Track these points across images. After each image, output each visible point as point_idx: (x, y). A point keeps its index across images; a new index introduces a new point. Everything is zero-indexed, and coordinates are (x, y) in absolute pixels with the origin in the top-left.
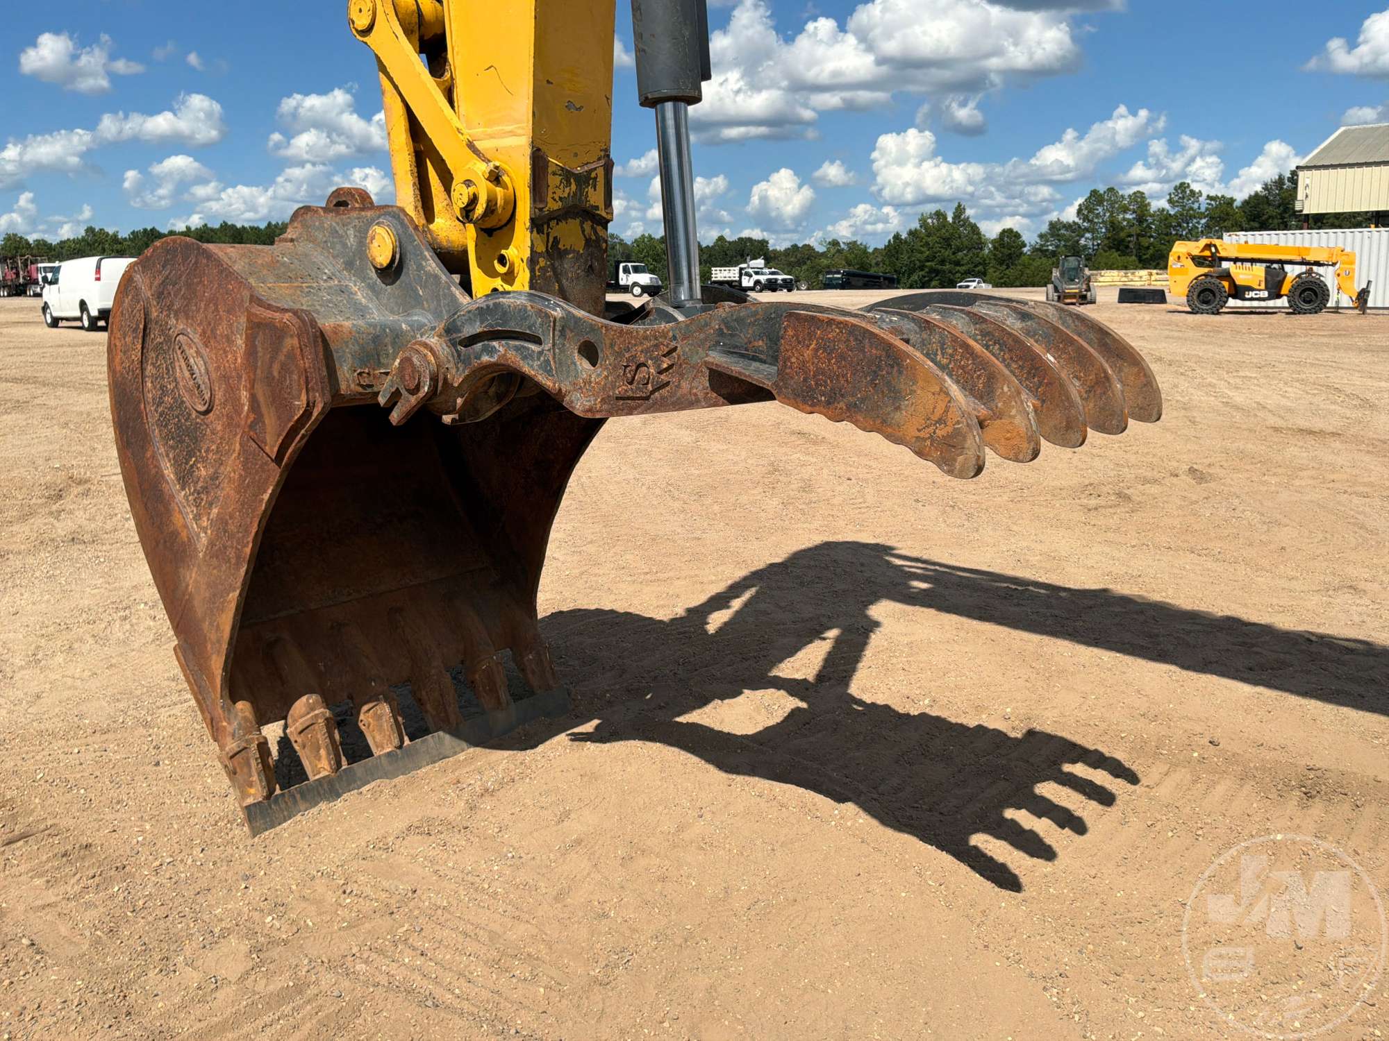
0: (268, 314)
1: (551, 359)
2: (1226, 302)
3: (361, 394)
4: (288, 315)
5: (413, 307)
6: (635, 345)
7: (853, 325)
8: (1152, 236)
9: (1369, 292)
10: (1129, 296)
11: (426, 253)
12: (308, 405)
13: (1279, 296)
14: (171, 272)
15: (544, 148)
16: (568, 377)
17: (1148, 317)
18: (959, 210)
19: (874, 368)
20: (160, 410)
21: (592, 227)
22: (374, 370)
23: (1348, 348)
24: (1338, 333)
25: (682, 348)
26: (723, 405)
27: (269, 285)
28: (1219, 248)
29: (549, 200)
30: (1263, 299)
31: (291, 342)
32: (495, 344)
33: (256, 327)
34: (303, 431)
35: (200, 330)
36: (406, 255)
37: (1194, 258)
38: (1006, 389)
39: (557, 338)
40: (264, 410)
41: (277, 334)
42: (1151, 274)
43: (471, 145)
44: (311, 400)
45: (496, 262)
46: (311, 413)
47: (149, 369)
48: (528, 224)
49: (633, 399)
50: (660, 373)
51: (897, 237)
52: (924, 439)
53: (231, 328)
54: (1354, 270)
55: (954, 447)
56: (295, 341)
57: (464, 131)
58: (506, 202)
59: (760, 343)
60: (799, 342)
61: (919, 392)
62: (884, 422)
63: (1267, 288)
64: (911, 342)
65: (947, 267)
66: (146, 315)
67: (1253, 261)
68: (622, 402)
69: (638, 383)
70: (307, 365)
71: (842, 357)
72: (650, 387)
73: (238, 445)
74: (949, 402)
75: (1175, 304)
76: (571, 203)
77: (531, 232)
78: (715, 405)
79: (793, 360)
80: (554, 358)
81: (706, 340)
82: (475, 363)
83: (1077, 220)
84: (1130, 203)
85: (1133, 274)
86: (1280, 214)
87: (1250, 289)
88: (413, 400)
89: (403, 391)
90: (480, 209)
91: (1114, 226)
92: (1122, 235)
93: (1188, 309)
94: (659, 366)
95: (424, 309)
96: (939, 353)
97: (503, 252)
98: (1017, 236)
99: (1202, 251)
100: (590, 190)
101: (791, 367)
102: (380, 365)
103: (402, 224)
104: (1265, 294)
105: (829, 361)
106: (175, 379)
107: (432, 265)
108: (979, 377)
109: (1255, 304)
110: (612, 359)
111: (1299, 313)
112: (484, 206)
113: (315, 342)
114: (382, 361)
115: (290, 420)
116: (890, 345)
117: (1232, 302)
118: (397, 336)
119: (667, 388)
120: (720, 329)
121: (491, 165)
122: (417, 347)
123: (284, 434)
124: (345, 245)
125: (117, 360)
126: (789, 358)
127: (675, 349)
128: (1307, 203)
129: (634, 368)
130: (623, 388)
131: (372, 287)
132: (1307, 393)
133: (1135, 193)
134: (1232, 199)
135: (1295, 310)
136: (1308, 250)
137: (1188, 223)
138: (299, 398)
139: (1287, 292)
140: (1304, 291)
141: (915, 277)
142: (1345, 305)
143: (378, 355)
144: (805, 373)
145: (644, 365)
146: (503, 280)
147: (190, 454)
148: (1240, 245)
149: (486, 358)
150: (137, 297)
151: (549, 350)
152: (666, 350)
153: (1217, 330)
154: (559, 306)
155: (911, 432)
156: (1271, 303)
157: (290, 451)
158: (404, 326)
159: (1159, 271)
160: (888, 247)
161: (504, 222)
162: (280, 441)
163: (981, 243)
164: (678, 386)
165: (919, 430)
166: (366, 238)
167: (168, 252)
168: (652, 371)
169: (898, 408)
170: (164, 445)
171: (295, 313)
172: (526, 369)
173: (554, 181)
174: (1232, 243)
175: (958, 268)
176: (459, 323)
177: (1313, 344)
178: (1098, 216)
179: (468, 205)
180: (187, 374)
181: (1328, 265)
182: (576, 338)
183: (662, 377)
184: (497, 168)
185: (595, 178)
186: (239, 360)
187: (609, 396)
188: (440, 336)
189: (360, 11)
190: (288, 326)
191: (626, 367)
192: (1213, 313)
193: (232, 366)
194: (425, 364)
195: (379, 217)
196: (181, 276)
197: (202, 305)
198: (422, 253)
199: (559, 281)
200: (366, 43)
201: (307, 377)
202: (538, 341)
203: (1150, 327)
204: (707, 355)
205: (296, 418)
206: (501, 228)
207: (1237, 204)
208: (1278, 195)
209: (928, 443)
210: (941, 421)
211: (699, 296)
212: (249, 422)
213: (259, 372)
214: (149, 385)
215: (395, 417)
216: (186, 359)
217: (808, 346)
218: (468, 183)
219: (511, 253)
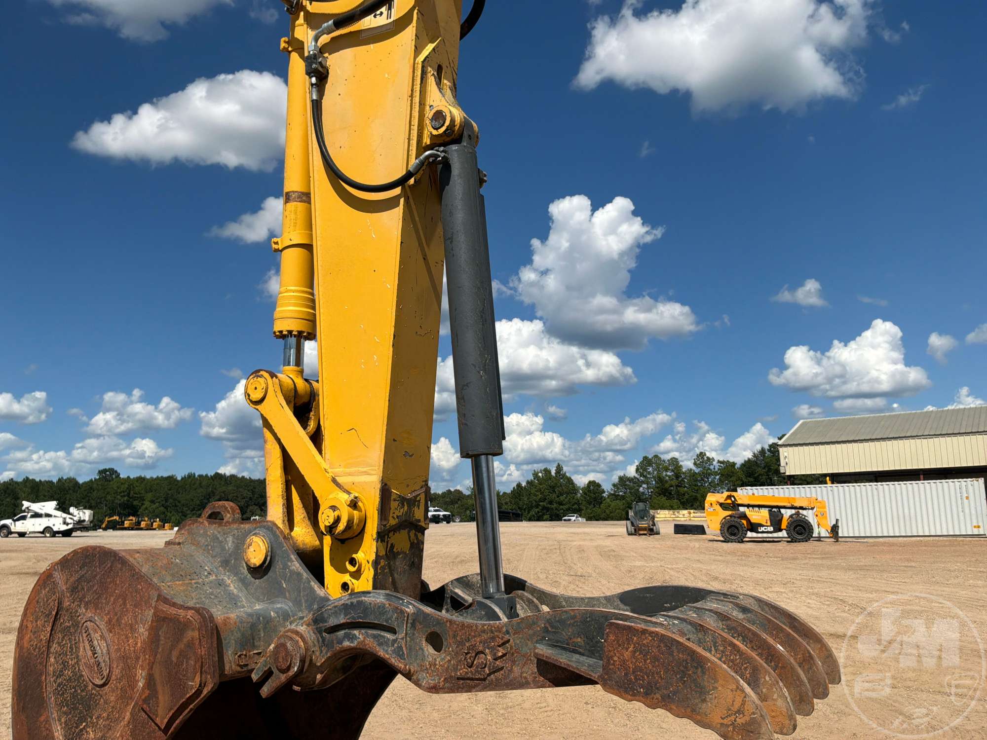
0: (173, 611)
1: (403, 646)
2: (746, 534)
3: (239, 672)
4: (190, 613)
5: (277, 597)
6: (475, 637)
7: (663, 635)
8: (685, 487)
9: (838, 527)
10: (680, 529)
11: (292, 556)
12: (200, 685)
13: (780, 530)
14: (87, 571)
15: (388, 483)
16: (416, 659)
17: (697, 545)
18: (559, 469)
19: (682, 668)
20: (59, 680)
21: (415, 535)
22: (250, 651)
23: (837, 568)
24: (826, 556)
25: (514, 640)
26: (549, 687)
27: (168, 584)
28: (737, 498)
29: (391, 519)
30: (771, 532)
31: (192, 634)
32: (356, 632)
33: (160, 620)
34: (191, 706)
35: (106, 619)
36: (275, 556)
37: (721, 505)
38: (767, 678)
39: (408, 629)
40: (159, 688)
41: (179, 627)
42: (690, 513)
43: (334, 481)
44: (203, 680)
45: (347, 563)
46: (201, 692)
47: (55, 647)
48: (375, 536)
49: (472, 679)
50: (496, 659)
51: (519, 485)
52: (728, 726)
53: (136, 619)
54: (826, 512)
55: (752, 732)
56: (196, 634)
57: (329, 470)
58: (360, 521)
59: (579, 640)
60: (620, 645)
61: (720, 688)
62: (693, 710)
63: (771, 525)
64: (691, 640)
65: (555, 506)
66: (60, 603)
67: (760, 506)
68: (462, 682)
69: (477, 667)
70: (203, 653)
71: (655, 659)
72: (487, 670)
73: (128, 714)
74: (745, 697)
75: (711, 534)
76: (404, 519)
77: (377, 542)
78: (543, 686)
79: (615, 659)
80: (406, 645)
81: (534, 634)
82: (338, 647)
83: (636, 476)
84: (669, 465)
85: (678, 512)
86: (766, 473)
87: (761, 525)
88: (283, 678)
89: (275, 670)
90: (341, 526)
91: (660, 480)
92: (667, 485)
93: (722, 539)
94: (495, 654)
95: (285, 598)
96: (713, 649)
97: (354, 556)
98: (599, 485)
99: (726, 500)
100: (416, 508)
101: (614, 664)
102: (254, 647)
103: (274, 534)
104: (771, 529)
105: (645, 661)
106: (78, 657)
107: (296, 565)
108: (745, 668)
109: (765, 535)
110: (454, 646)
111: (796, 542)
112: (345, 524)
113: (212, 633)
114: (256, 644)
115: (181, 697)
116: (694, 652)
117: (749, 534)
118: (268, 622)
119: (502, 672)
120: (546, 627)
121: (352, 496)
122: (289, 634)
123: (176, 708)
124: (223, 549)
125: (27, 638)
126: (612, 657)
127: (508, 641)
128: (787, 468)
129: (473, 655)
130: (462, 671)
131: (243, 581)
132: (824, 604)
133: (672, 459)
134: (733, 463)
135: (792, 540)
136: (794, 499)
137: (708, 479)
138: (193, 680)
139: (785, 527)
140: (795, 527)
141: (532, 513)
142: (825, 536)
143: (253, 639)
144: (626, 669)
145: (482, 652)
146: (351, 576)
147: (82, 719)
148: (750, 496)
149: (346, 644)
150: (53, 591)
151: (402, 639)
152: (501, 642)
153: (746, 554)
154: (411, 604)
155: (717, 720)
156: (775, 535)
157: (177, 722)
158: (272, 613)
159: (695, 511)
160: (513, 492)
161: (356, 534)
162: (171, 714)
163: (575, 490)
164: (511, 671)
165: (723, 719)
166: (244, 544)
167: (87, 557)
168: (489, 657)
169: (704, 701)
170: (57, 711)
171: (197, 610)
172: (381, 653)
173: (394, 505)
174: (744, 494)
175: (561, 507)
176: (326, 616)
177: (812, 565)
178: (649, 473)
179: (333, 524)
180: (90, 653)
181: (809, 509)
182: (425, 629)
183: (497, 663)
184: (356, 498)
185: (419, 501)
186: (139, 645)
187: (451, 677)
188: (308, 625)
189: (256, 388)
190: (191, 621)
191: (467, 654)
192: (739, 542)
193: (132, 649)
194: (296, 649)
195: (255, 529)
196: (96, 576)
197: (112, 599)
198: (289, 556)
199: (392, 575)
200: (257, 409)
201: (202, 662)
202: (393, 631)
203: (701, 553)
204: (535, 648)
205: (188, 696)
206: (352, 538)
207: (738, 466)
208: (763, 460)
209: (731, 728)
210: (739, 712)
211: (503, 589)
212: (143, 697)
213: (158, 656)
214: (52, 660)
215: (265, 691)
216: (91, 641)
217: (627, 649)
218: (334, 508)
219: (360, 556)
